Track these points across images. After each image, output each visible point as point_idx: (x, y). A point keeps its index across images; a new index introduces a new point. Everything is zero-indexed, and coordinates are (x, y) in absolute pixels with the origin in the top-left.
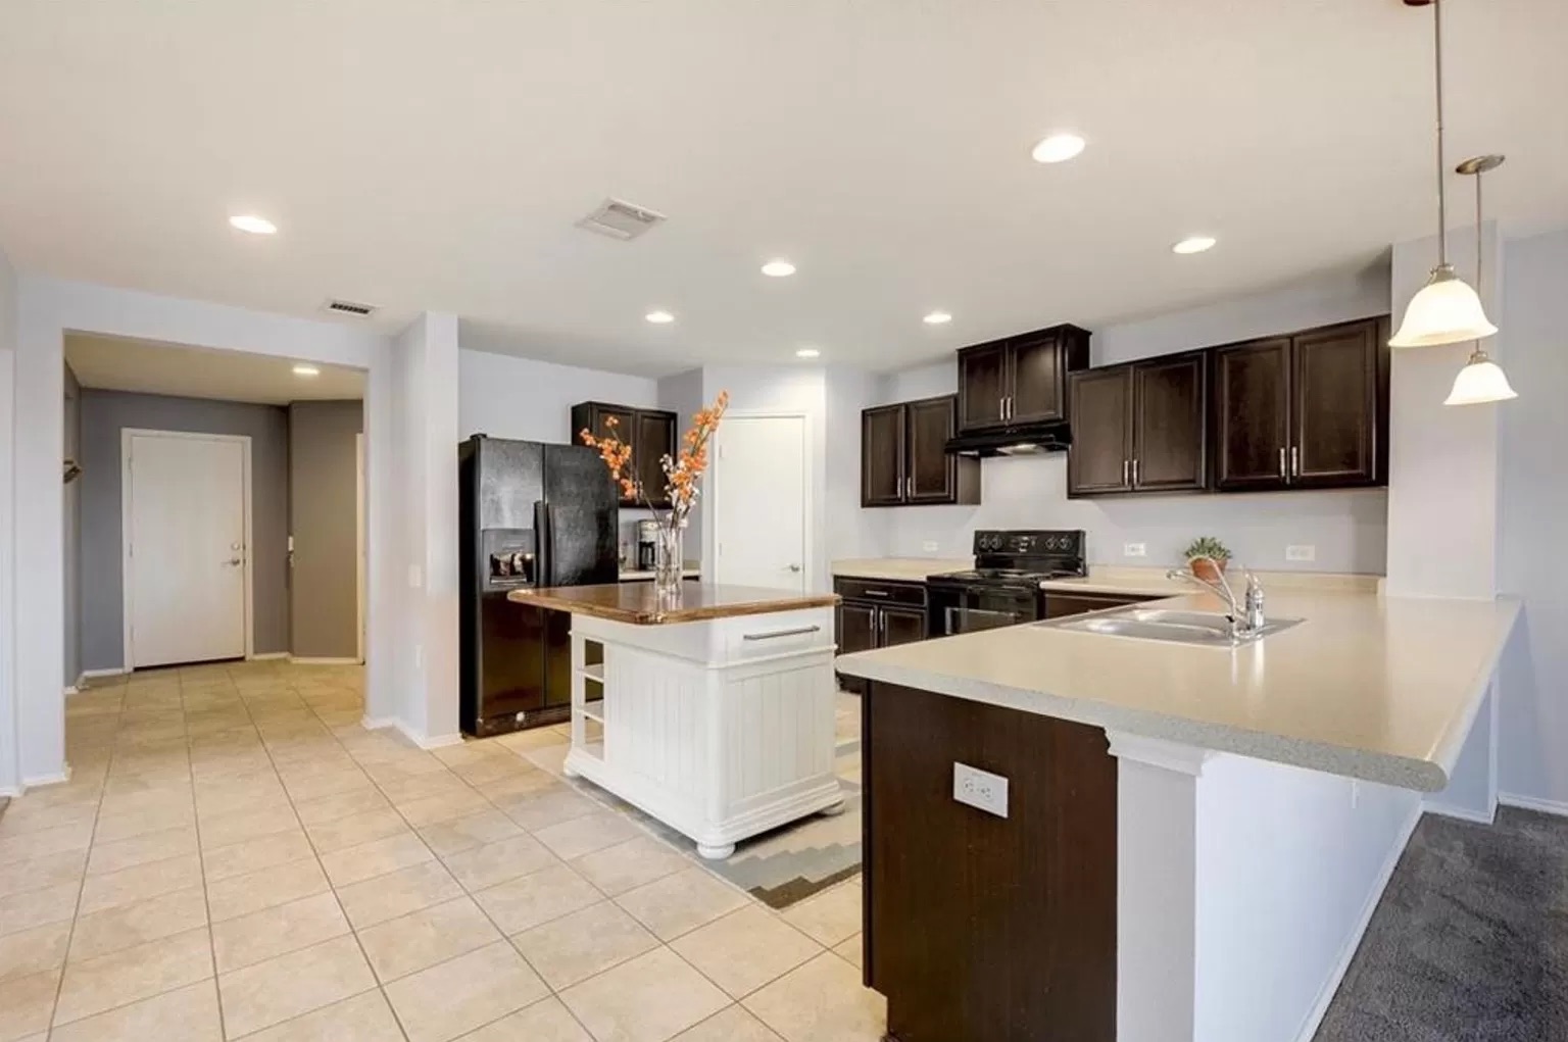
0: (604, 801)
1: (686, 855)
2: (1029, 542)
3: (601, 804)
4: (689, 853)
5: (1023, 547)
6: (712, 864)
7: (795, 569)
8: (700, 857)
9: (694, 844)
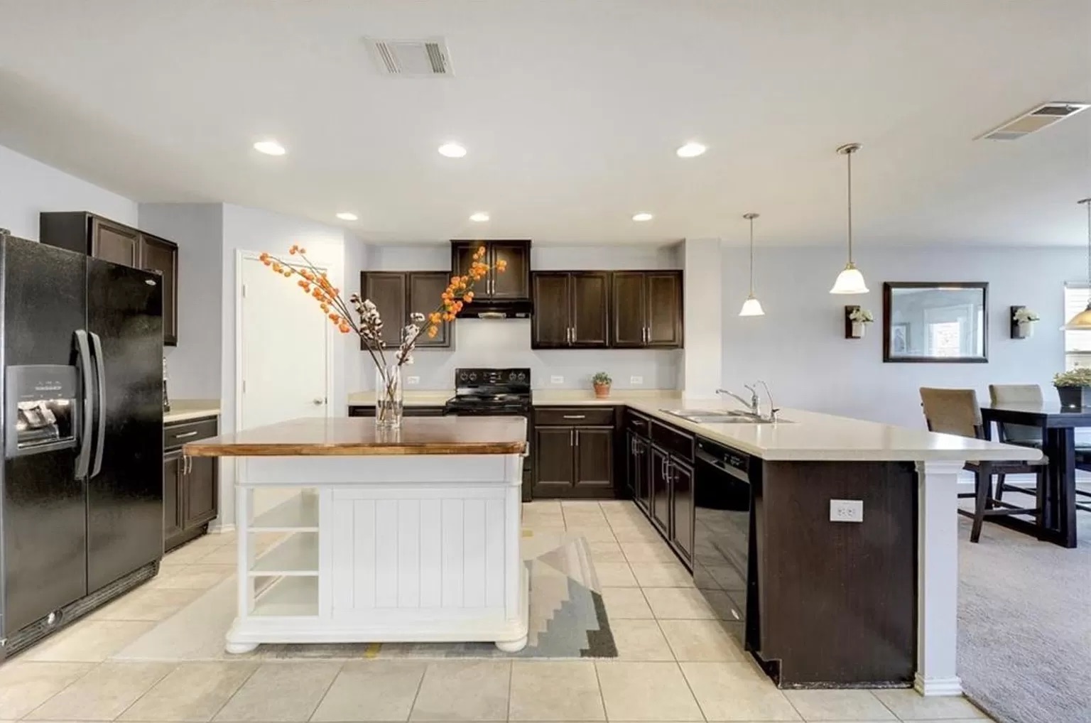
0: (335, 656)
1: (495, 658)
2: (497, 376)
3: (333, 659)
4: (494, 655)
5: (493, 380)
6: (526, 653)
7: (318, 403)
8: (510, 654)
9: (490, 646)
